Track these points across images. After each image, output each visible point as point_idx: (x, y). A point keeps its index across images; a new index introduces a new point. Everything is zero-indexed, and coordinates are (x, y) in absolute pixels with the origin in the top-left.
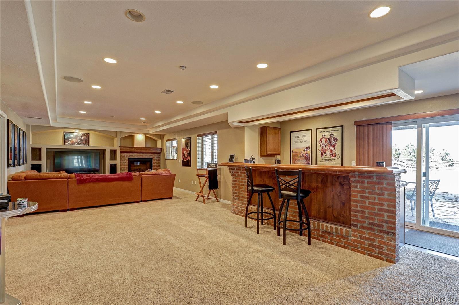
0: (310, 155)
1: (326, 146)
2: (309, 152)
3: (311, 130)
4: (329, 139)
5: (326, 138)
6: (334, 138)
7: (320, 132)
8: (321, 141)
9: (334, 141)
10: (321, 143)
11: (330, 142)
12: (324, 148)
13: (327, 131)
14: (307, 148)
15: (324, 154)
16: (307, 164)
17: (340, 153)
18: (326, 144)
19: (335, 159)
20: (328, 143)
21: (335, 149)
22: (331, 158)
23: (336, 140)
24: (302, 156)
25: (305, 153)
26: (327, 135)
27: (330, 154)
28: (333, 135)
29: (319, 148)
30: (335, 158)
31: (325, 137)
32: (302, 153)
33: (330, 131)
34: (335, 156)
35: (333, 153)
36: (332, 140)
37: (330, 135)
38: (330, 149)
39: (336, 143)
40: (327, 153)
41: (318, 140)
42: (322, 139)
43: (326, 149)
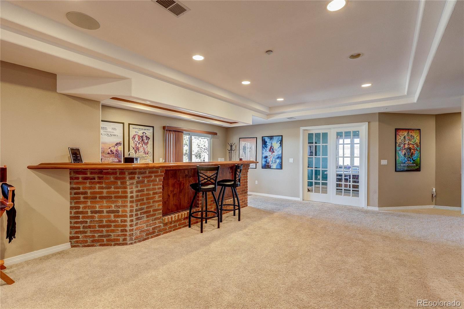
0: (122, 152)
1: (139, 144)
2: (120, 148)
3: (123, 123)
4: (142, 137)
5: (139, 136)
6: (146, 136)
7: (133, 128)
8: (134, 138)
9: (147, 140)
10: (135, 140)
11: (143, 140)
12: (137, 145)
13: (140, 129)
14: (117, 144)
15: (137, 151)
16: (117, 162)
17: (151, 151)
18: (139, 142)
19: (147, 157)
20: (141, 140)
21: (147, 147)
22: (144, 155)
23: (148, 139)
24: (110, 153)
25: (115, 149)
26: (140, 133)
27: (143, 152)
28: (146, 133)
29: (132, 145)
30: (147, 155)
31: (138, 134)
32: (110, 149)
33: (143, 129)
34: (148, 154)
35: (146, 151)
36: (145, 138)
37: (143, 133)
38: (142, 146)
39: (148, 141)
40: (140, 151)
41: (131, 137)
42: (135, 135)
43: (139, 146)
